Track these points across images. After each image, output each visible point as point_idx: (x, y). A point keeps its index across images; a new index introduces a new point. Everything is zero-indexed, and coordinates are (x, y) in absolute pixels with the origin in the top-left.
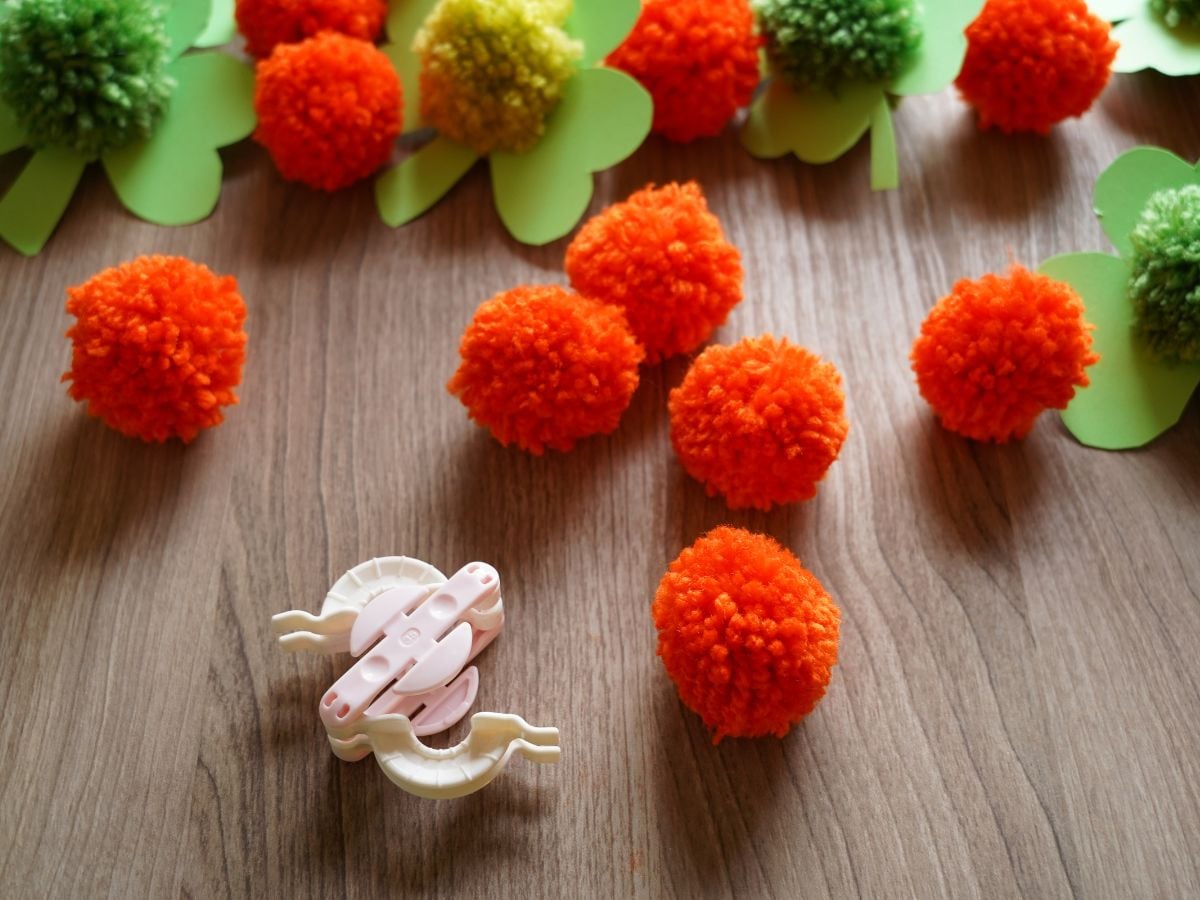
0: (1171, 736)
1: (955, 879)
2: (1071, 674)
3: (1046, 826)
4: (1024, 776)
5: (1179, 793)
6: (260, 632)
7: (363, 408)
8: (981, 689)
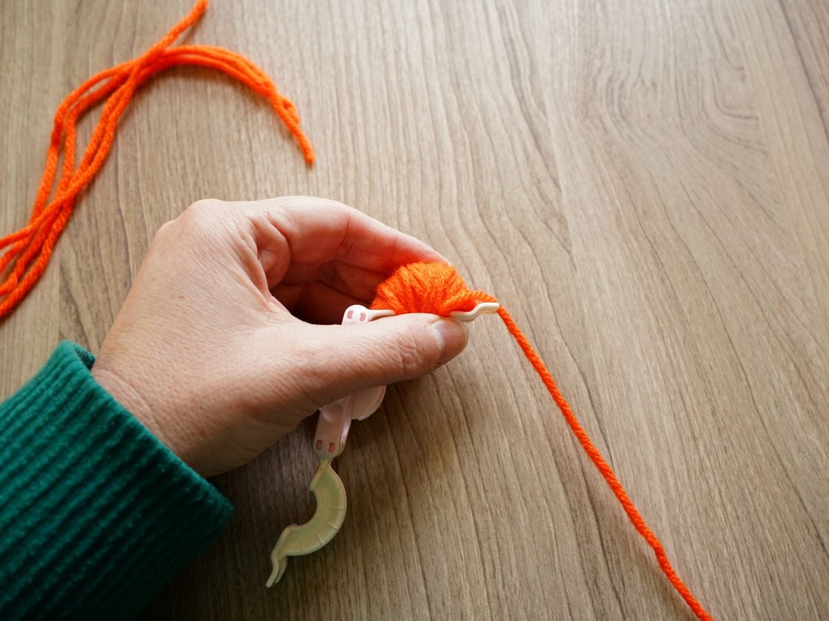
0: (657, 322)
1: (529, 424)
2: (598, 287)
3: (583, 385)
4: (570, 355)
5: (662, 357)
6: (89, 306)
7: (143, 147)
8: (543, 302)
